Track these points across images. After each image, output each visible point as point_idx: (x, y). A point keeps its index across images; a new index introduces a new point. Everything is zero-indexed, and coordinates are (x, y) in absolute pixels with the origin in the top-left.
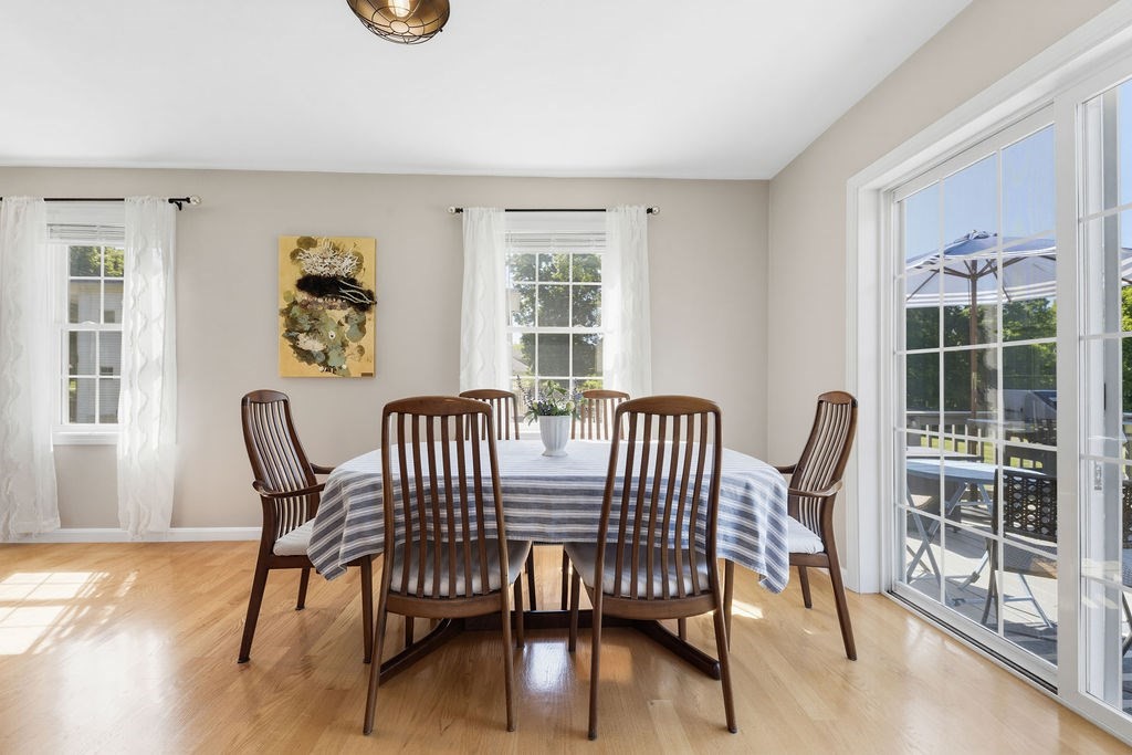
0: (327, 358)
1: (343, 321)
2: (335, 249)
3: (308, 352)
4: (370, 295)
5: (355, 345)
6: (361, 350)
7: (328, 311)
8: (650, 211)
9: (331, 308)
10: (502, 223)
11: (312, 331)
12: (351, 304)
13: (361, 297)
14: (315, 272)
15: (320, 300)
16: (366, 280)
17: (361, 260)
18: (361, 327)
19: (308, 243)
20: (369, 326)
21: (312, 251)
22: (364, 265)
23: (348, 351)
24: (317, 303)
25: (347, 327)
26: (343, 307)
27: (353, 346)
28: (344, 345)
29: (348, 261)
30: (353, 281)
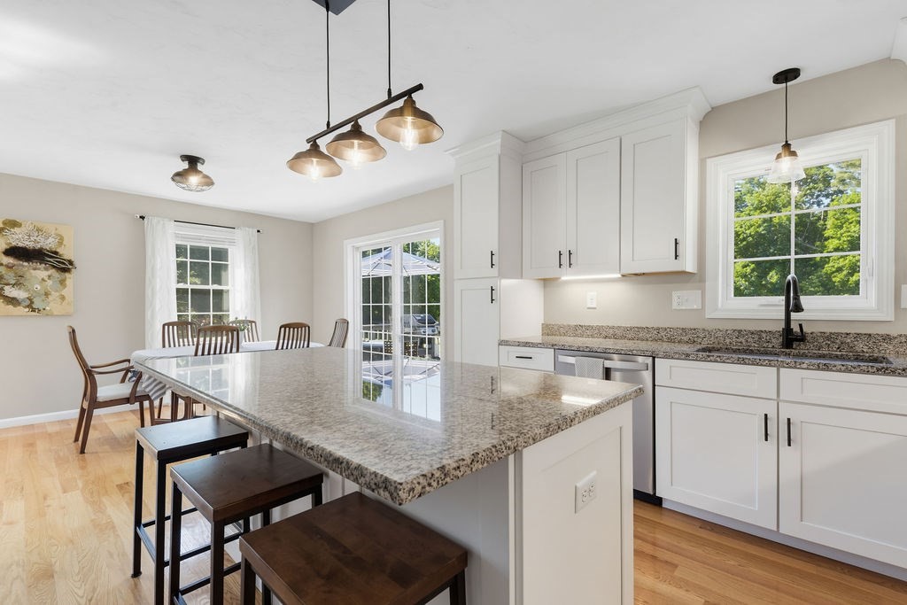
0: (32, 303)
1: (46, 279)
2: (38, 230)
3: (14, 299)
4: (71, 263)
5: (58, 294)
6: (63, 298)
7: (32, 271)
8: (258, 231)
9: (35, 269)
10: (172, 228)
11: (17, 284)
12: (54, 267)
13: (64, 264)
14: (20, 245)
15: (26, 264)
16: (66, 253)
17: (62, 239)
18: (62, 282)
19: (14, 224)
20: (68, 282)
21: (16, 230)
22: (64, 243)
23: (51, 298)
24: (23, 266)
25: (50, 282)
26: (46, 269)
27: (55, 295)
28: (47, 294)
29: (51, 240)
30: (56, 253)
